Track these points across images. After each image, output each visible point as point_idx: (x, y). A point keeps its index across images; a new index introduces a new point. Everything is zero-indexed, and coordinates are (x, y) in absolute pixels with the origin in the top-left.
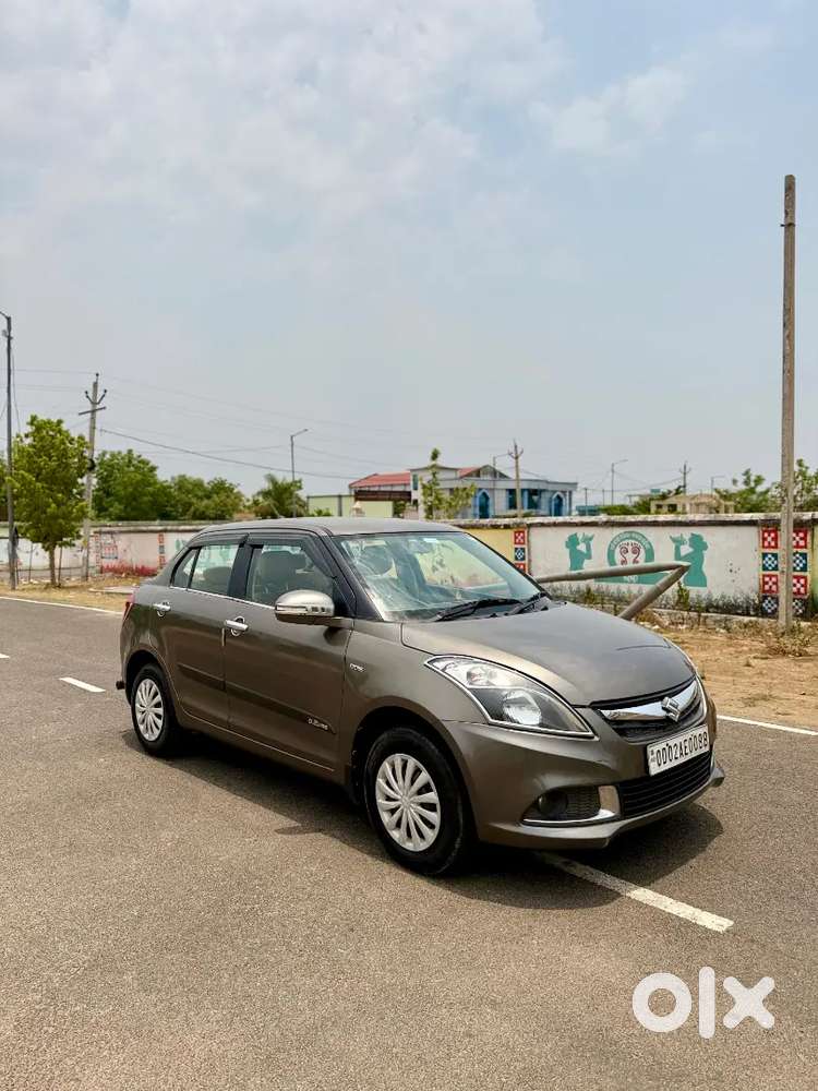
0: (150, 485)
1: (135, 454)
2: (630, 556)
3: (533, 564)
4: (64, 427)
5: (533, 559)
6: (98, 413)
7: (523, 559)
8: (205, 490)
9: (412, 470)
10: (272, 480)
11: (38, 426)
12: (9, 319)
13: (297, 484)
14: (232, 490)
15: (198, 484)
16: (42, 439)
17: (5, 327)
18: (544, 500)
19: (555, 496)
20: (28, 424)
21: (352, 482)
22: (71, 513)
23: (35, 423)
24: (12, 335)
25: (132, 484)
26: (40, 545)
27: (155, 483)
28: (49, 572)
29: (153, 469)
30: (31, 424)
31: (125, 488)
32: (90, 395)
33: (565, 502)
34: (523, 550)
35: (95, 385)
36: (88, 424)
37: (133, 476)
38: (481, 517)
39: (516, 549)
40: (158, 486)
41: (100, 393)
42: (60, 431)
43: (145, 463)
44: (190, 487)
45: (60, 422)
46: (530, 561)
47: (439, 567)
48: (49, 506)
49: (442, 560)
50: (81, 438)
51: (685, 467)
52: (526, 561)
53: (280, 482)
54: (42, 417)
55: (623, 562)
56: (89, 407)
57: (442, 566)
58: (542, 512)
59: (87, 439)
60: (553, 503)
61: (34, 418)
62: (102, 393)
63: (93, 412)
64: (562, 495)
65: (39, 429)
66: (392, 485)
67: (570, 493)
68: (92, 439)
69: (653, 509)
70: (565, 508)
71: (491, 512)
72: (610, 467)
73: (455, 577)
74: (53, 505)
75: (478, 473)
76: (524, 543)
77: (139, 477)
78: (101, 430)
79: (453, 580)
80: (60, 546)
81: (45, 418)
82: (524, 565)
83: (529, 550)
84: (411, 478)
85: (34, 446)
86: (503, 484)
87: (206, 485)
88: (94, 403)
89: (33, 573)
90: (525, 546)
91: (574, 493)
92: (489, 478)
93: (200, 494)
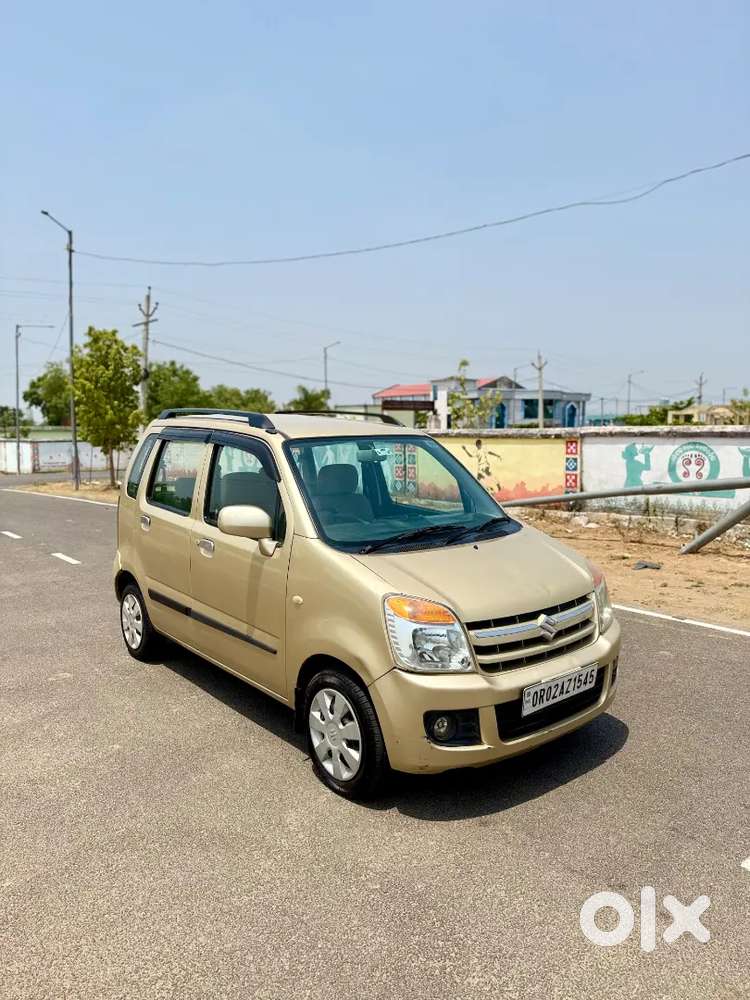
0: (193, 393)
1: (178, 366)
2: (693, 468)
3: (585, 475)
4: (119, 337)
5: (584, 469)
6: (151, 325)
7: (575, 469)
8: (241, 399)
9: (433, 381)
10: (304, 390)
11: (95, 337)
12: (70, 233)
13: (326, 393)
14: (266, 398)
15: (236, 393)
16: (99, 349)
17: (67, 241)
18: (557, 410)
19: (568, 407)
20: (85, 334)
21: (377, 391)
22: (127, 419)
23: (92, 333)
24: (74, 248)
25: (177, 394)
26: (100, 448)
27: (198, 393)
28: (108, 474)
29: (196, 379)
30: (90, 334)
31: (172, 396)
32: (144, 308)
33: (579, 412)
34: (575, 460)
35: (148, 298)
36: (141, 336)
37: (178, 386)
38: (498, 426)
39: (568, 459)
40: (201, 395)
41: (153, 305)
42: (116, 341)
43: (188, 372)
44: (228, 396)
45: (114, 333)
46: (582, 472)
47: (484, 474)
48: (106, 413)
49: (487, 469)
50: (135, 348)
51: (701, 378)
52: (578, 472)
53: (310, 392)
54: (99, 328)
55: (686, 474)
56: (144, 319)
57: (488, 474)
58: (556, 422)
59: (140, 349)
60: (567, 413)
61: (91, 329)
62: (155, 306)
63: (146, 324)
64: (576, 406)
65: (96, 340)
66: (413, 396)
67: (584, 403)
68: (146, 350)
69: (670, 419)
70: (578, 418)
71: (507, 421)
72: (627, 379)
73: (501, 485)
74: (111, 412)
75: (493, 384)
76: (576, 453)
77: (184, 386)
78: (154, 341)
79: (500, 488)
80: (118, 450)
81: (101, 329)
82: (576, 476)
83: (582, 460)
84: (432, 388)
85: (91, 356)
86: (520, 396)
87: (243, 394)
88: (148, 316)
89: (94, 475)
90: (577, 456)
91: (587, 403)
92: (505, 389)
93: (239, 402)
